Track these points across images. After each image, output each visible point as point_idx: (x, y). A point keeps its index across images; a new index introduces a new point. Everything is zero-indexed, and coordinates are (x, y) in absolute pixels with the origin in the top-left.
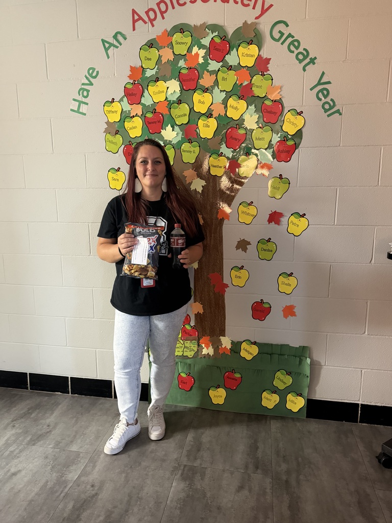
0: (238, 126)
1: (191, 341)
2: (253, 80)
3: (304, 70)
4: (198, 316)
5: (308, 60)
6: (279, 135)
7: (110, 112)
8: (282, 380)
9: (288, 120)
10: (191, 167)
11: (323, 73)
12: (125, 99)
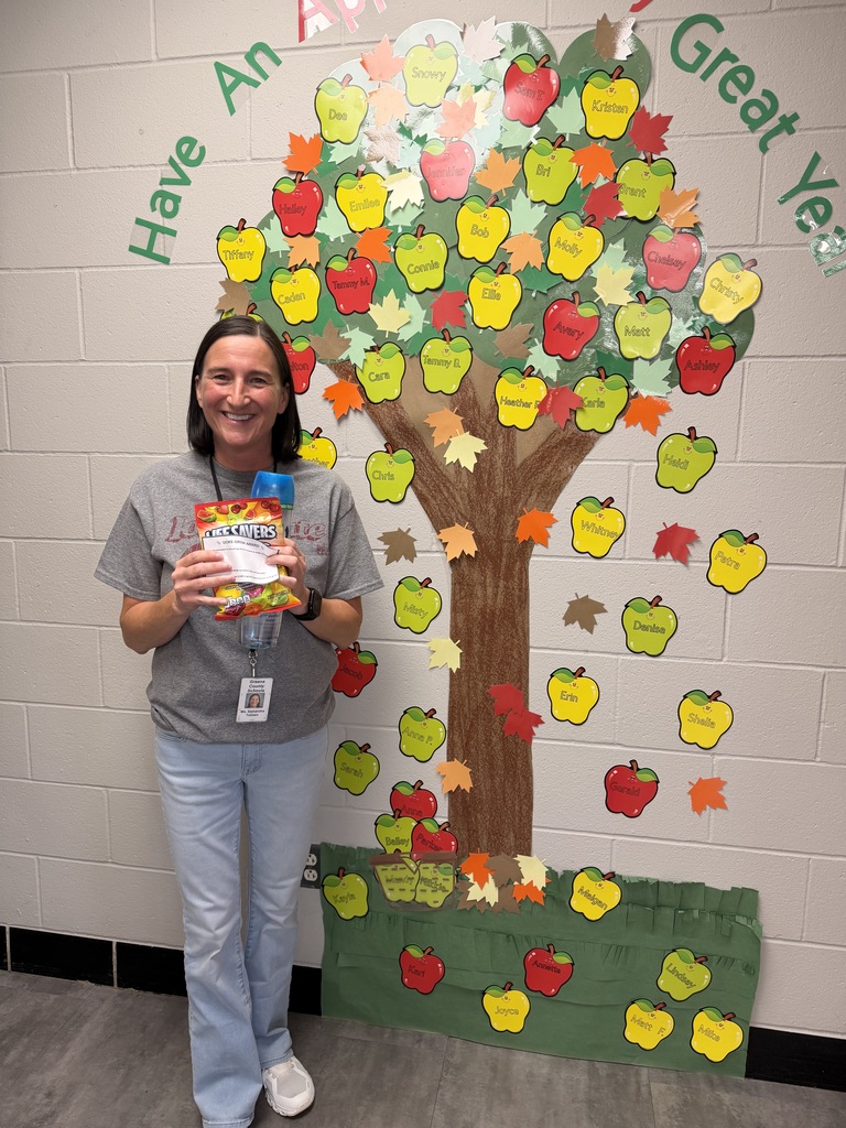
0: (577, 296)
1: (438, 862)
2: (622, 173)
3: (764, 147)
4: (455, 796)
5: (773, 123)
6: (690, 323)
7: (232, 254)
8: (682, 975)
9: (716, 283)
10: (448, 403)
11: (816, 159)
12: (276, 221)
